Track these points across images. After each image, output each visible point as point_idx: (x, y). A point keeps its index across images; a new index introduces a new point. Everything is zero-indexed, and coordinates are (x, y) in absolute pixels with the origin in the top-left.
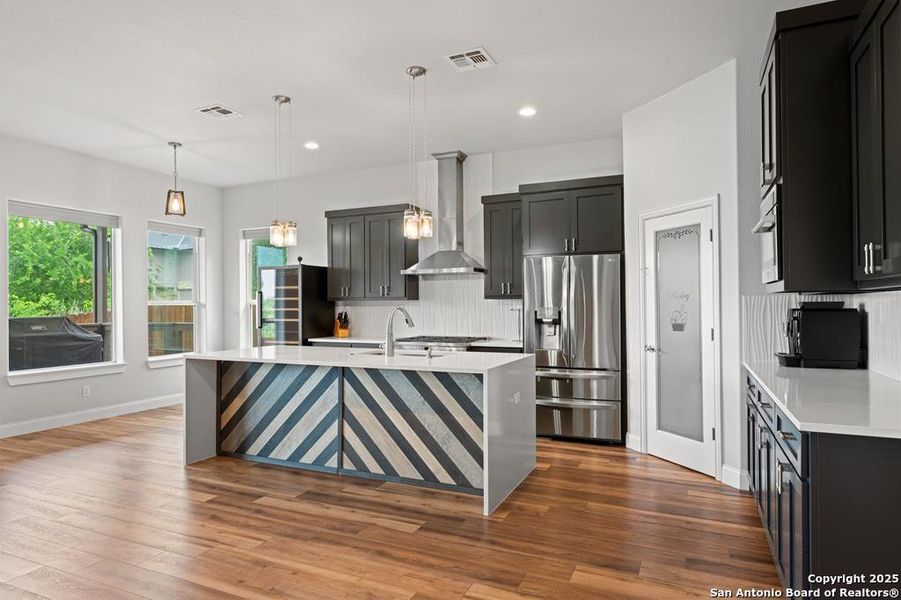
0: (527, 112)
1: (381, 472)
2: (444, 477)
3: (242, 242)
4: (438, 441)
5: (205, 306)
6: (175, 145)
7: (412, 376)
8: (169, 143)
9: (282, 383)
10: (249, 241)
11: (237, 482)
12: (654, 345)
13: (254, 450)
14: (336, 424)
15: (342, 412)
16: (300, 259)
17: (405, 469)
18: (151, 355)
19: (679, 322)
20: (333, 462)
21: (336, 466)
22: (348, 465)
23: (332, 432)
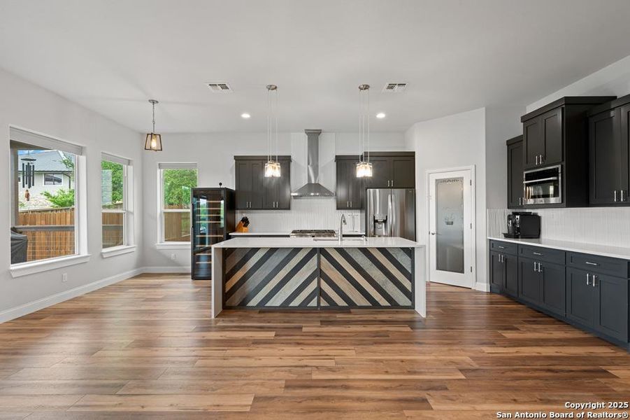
0: (381, 116)
1: (345, 304)
2: (384, 302)
3: (158, 171)
4: (381, 284)
5: (133, 213)
6: (154, 102)
7: (365, 251)
8: (150, 101)
9: (275, 260)
10: (162, 170)
11: (269, 322)
12: (434, 231)
13: (253, 302)
14: (316, 280)
15: (319, 273)
16: (221, 184)
17: (360, 300)
18: (104, 247)
19: (450, 221)
20: (314, 303)
21: (316, 305)
22: (324, 303)
23: (313, 285)
